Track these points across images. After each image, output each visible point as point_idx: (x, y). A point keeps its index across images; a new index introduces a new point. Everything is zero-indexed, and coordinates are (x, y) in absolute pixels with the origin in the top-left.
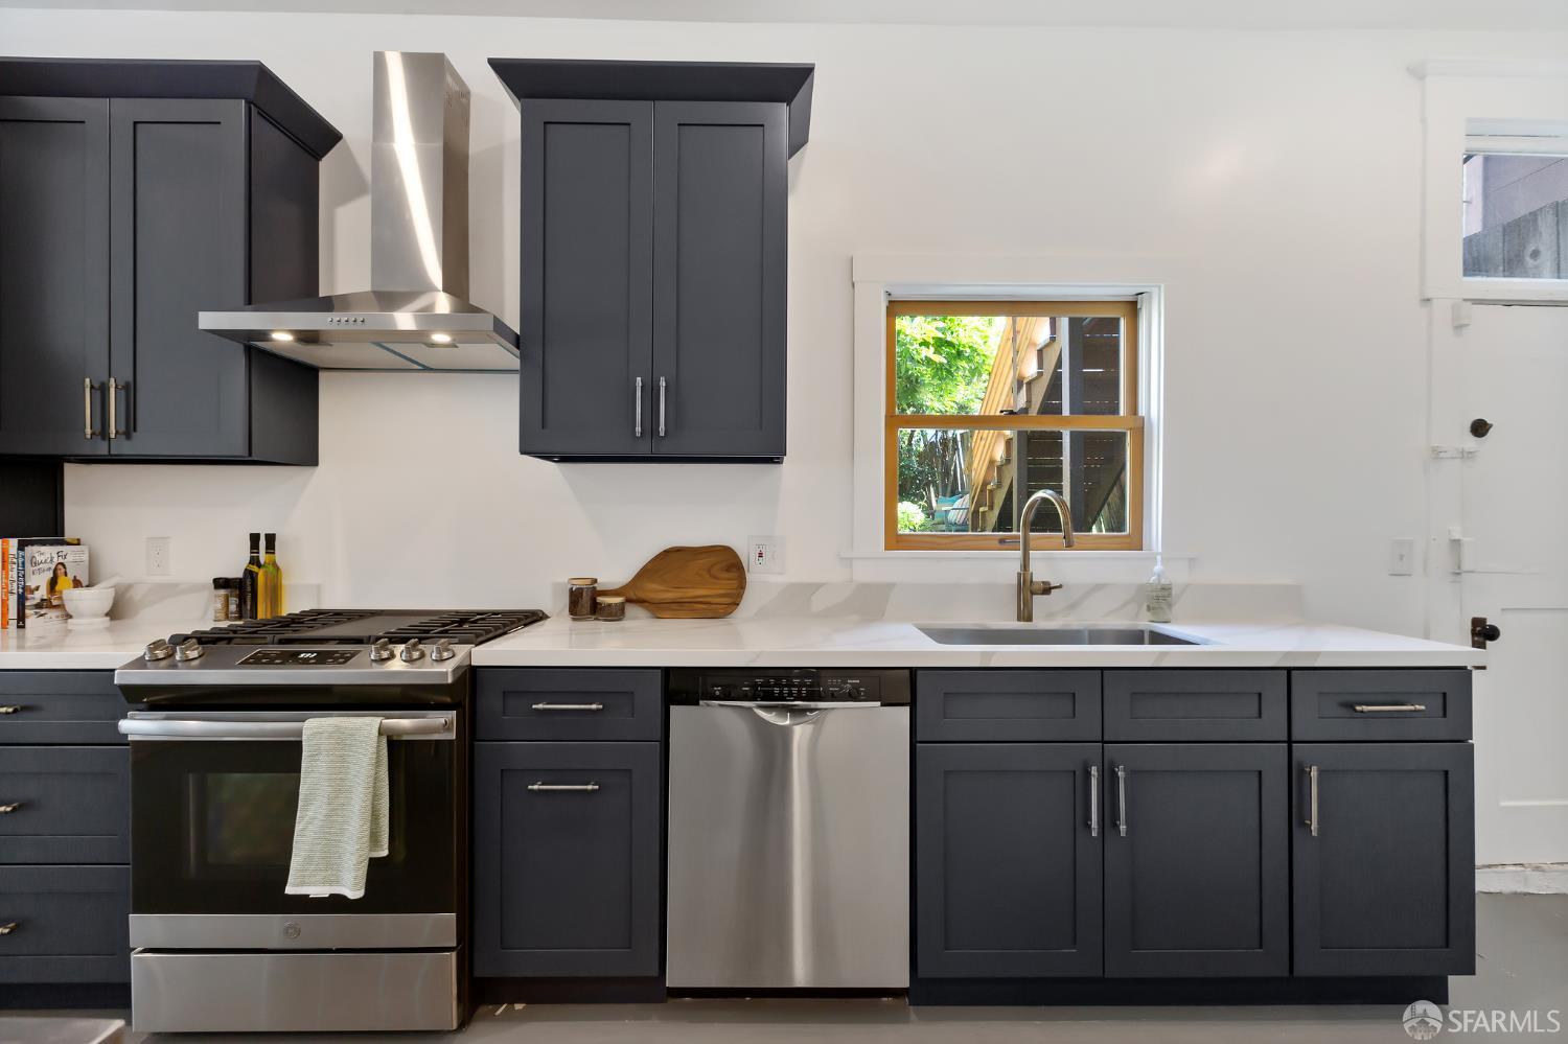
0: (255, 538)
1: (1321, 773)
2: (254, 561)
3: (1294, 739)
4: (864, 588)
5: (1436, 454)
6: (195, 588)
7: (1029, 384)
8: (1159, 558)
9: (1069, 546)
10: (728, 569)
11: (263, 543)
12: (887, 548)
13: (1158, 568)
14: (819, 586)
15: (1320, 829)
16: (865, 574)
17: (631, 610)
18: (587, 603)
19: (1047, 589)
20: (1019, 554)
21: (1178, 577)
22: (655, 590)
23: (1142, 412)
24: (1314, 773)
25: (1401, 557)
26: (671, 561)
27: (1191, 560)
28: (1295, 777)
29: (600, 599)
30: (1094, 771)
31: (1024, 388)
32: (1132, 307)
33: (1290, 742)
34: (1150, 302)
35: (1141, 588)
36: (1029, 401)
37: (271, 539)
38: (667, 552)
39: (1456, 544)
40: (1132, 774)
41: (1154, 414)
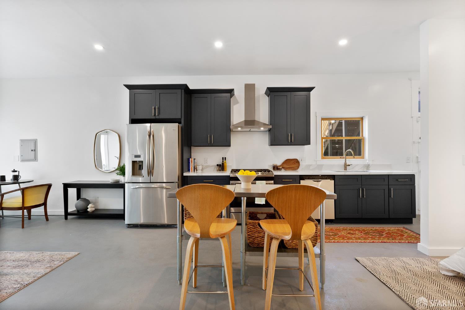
0: (223, 158)
1: (393, 189)
2: (223, 161)
3: (389, 184)
4: (318, 165)
5: (414, 142)
6: (212, 166)
7: (332, 124)
8: (367, 160)
9: (354, 158)
10: (297, 162)
11: (224, 159)
12: (322, 159)
13: (367, 162)
14: (311, 165)
15: (393, 197)
16: (319, 163)
17: (282, 169)
18: (276, 168)
19: (349, 165)
20: (344, 160)
21: (371, 163)
22: (285, 166)
23: (364, 136)
24: (392, 189)
25: (408, 160)
26: (288, 161)
27: (373, 160)
28: (389, 190)
29: (278, 167)
30: (361, 189)
31: (331, 125)
32: (362, 118)
33: (389, 185)
34: (365, 118)
35: (364, 165)
36: (332, 128)
37: (225, 158)
38: (287, 160)
39: (417, 157)
40: (366, 190)
41: (366, 136)
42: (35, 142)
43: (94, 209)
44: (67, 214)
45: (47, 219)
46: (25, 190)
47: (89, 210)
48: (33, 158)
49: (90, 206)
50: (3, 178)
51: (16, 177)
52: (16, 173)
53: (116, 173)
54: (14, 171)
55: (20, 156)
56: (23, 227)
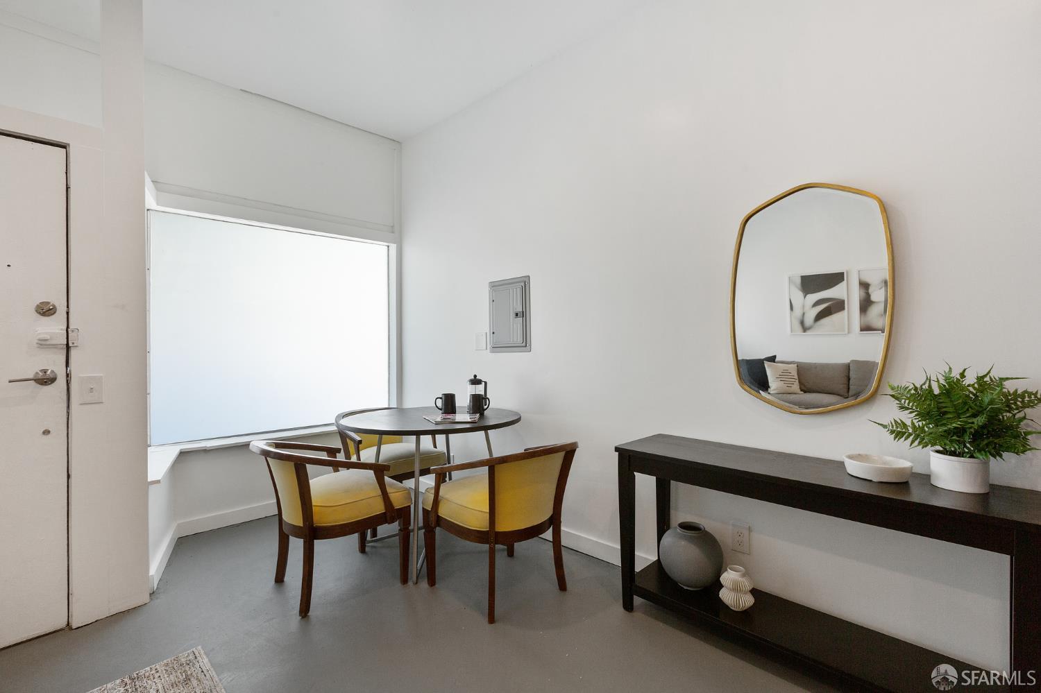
42: (525, 285)
43: (746, 601)
44: (629, 586)
45: (563, 586)
46: (498, 468)
47: (726, 595)
48: (520, 340)
49: (728, 577)
50: (449, 403)
51: (479, 404)
52: (479, 390)
53: (885, 426)
54: (476, 381)
55: (490, 335)
56: (492, 620)
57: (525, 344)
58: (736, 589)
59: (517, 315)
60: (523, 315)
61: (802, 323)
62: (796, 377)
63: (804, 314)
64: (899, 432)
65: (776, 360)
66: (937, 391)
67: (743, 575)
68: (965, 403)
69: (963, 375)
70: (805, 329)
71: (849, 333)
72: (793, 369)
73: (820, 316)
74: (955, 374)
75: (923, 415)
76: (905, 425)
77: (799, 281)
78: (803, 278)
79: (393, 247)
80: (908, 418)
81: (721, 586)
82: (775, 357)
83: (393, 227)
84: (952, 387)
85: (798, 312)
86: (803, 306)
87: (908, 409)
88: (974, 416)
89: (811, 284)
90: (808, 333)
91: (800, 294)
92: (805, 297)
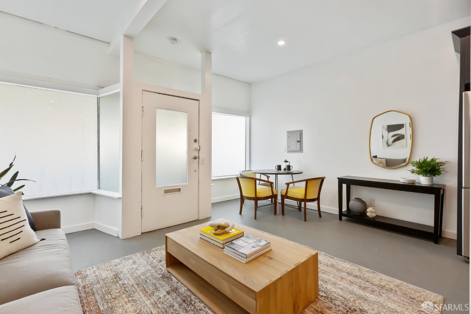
42: (301, 133)
43: (374, 215)
44: (341, 214)
45: (320, 216)
46: (308, 182)
47: (368, 214)
48: (299, 149)
49: (369, 209)
50: (279, 168)
51: (289, 167)
52: (288, 164)
53: (410, 171)
54: (286, 161)
55: (287, 147)
56: (305, 220)
57: (301, 150)
58: (371, 212)
59: (298, 141)
60: (300, 142)
61: (387, 143)
62: (385, 164)
63: (388, 140)
64: (413, 172)
65: (377, 157)
66: (421, 162)
67: (373, 209)
68: (427, 165)
69: (427, 158)
70: (388, 146)
71: (406, 147)
72: (384, 161)
73: (394, 141)
74: (426, 158)
75: (418, 168)
76: (414, 170)
77: (386, 127)
78: (388, 126)
79: (248, 118)
80: (415, 168)
81: (367, 212)
82: (377, 156)
83: (248, 111)
84: (425, 161)
85: (385, 139)
86: (388, 137)
87: (414, 166)
88: (429, 167)
89: (391, 128)
90: (390, 147)
91: (387, 132)
92: (388, 133)
